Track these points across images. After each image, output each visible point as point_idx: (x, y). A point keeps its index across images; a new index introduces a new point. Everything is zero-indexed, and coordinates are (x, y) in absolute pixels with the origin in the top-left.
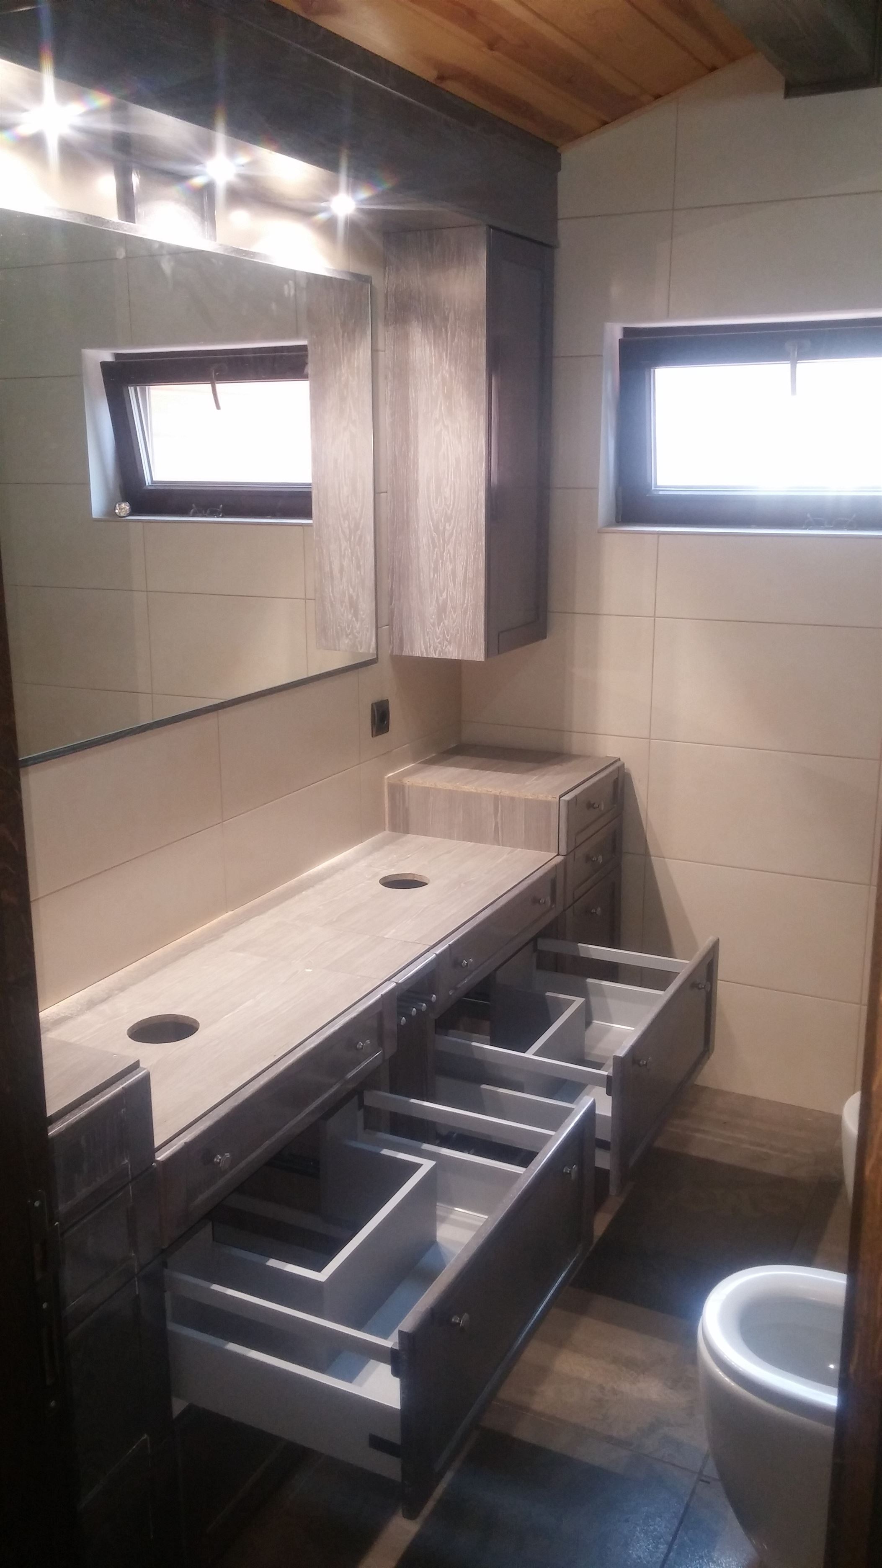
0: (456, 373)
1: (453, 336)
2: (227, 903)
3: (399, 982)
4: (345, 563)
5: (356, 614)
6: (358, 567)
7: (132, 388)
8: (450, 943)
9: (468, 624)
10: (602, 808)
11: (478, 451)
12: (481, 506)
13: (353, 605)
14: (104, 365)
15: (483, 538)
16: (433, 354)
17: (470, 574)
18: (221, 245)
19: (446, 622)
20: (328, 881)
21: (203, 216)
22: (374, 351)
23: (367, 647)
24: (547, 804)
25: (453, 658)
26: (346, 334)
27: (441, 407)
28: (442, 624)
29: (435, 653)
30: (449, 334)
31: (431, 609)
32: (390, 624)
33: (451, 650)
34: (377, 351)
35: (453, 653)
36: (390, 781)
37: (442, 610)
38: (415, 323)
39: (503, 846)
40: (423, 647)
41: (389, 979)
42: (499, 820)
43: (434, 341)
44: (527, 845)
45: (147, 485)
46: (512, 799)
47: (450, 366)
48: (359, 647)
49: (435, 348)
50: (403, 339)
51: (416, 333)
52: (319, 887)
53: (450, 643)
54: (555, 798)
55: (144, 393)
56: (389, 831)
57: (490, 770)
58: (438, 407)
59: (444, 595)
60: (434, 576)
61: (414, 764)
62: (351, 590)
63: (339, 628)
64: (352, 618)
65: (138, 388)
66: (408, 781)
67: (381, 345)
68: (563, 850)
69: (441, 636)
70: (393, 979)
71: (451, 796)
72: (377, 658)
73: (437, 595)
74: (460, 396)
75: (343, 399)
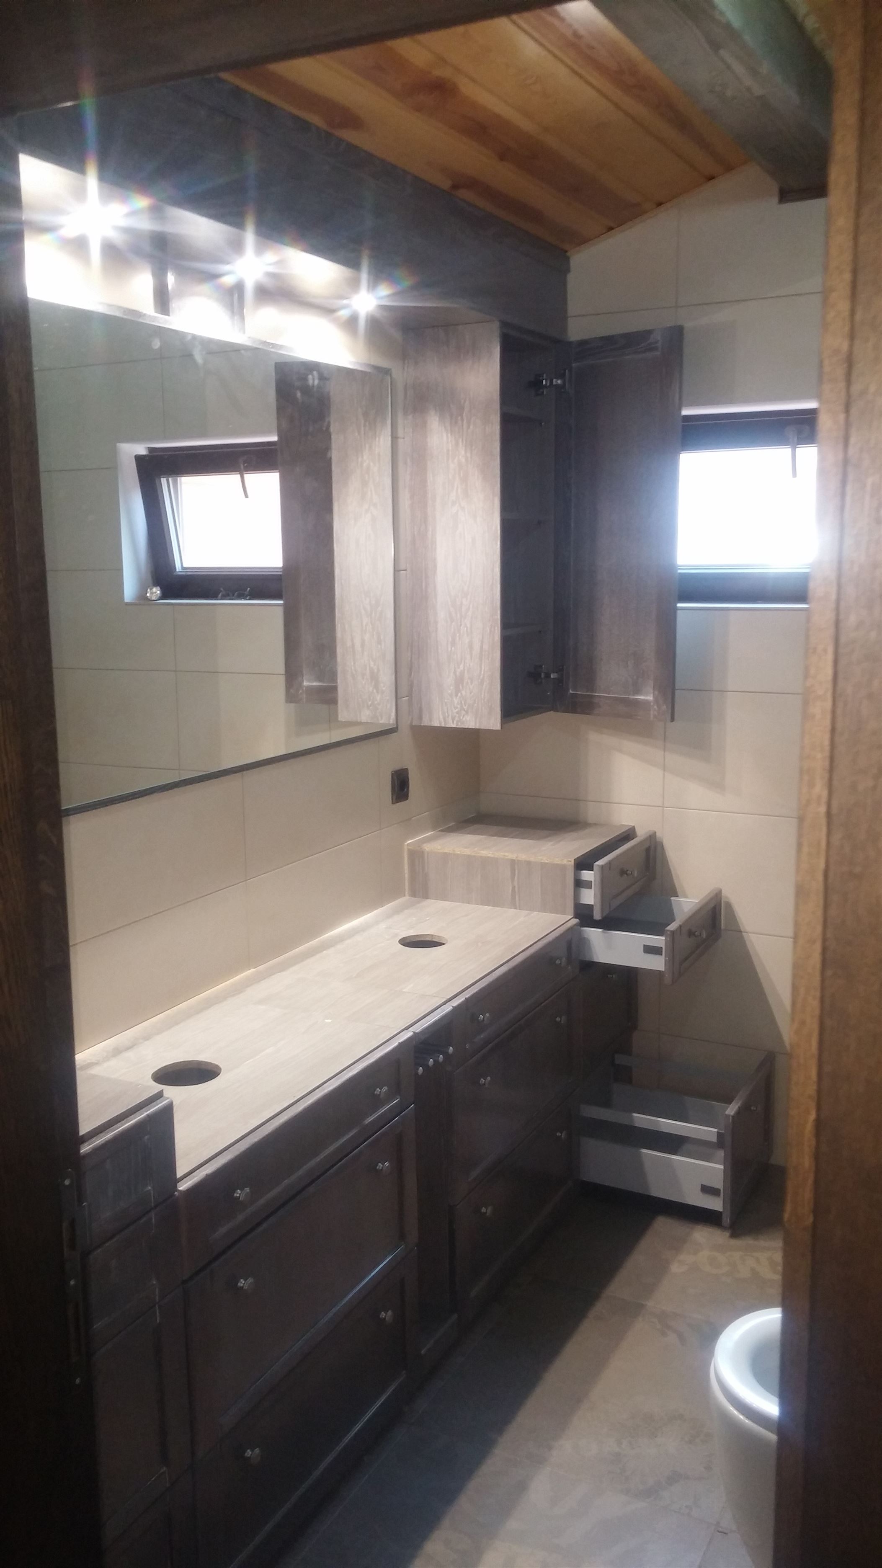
0: (471, 458)
1: (469, 424)
2: (249, 960)
3: (417, 1031)
4: (367, 637)
5: (376, 687)
6: (379, 642)
7: (165, 479)
8: (467, 997)
9: (484, 695)
10: (634, 874)
11: (493, 529)
12: (496, 582)
13: (374, 678)
14: (139, 459)
15: (499, 612)
16: (450, 440)
17: (486, 647)
18: (249, 338)
19: (464, 693)
20: (349, 941)
21: (233, 312)
22: (394, 438)
23: (386, 717)
24: (563, 868)
25: (470, 727)
26: (367, 424)
27: (457, 490)
28: (459, 694)
29: (453, 722)
30: (465, 422)
31: (449, 681)
32: (410, 695)
33: (468, 719)
34: (397, 438)
35: (470, 722)
36: (409, 848)
37: (459, 681)
38: (432, 412)
39: (520, 909)
40: (441, 717)
41: (407, 1028)
43: (451, 428)
44: (544, 908)
45: (177, 570)
46: (529, 863)
47: (466, 452)
48: (380, 718)
49: (451, 434)
50: (422, 427)
51: (434, 421)
52: (339, 947)
53: (467, 712)
54: (570, 861)
55: (175, 483)
56: (409, 896)
57: (507, 837)
58: (455, 490)
59: (462, 666)
60: (451, 648)
61: (432, 832)
62: (372, 663)
63: (360, 700)
64: (373, 690)
65: (170, 479)
66: (427, 847)
67: (400, 433)
69: (459, 706)
70: (410, 1029)
71: (470, 861)
72: (397, 727)
73: (455, 667)
74: (476, 480)
75: (364, 484)
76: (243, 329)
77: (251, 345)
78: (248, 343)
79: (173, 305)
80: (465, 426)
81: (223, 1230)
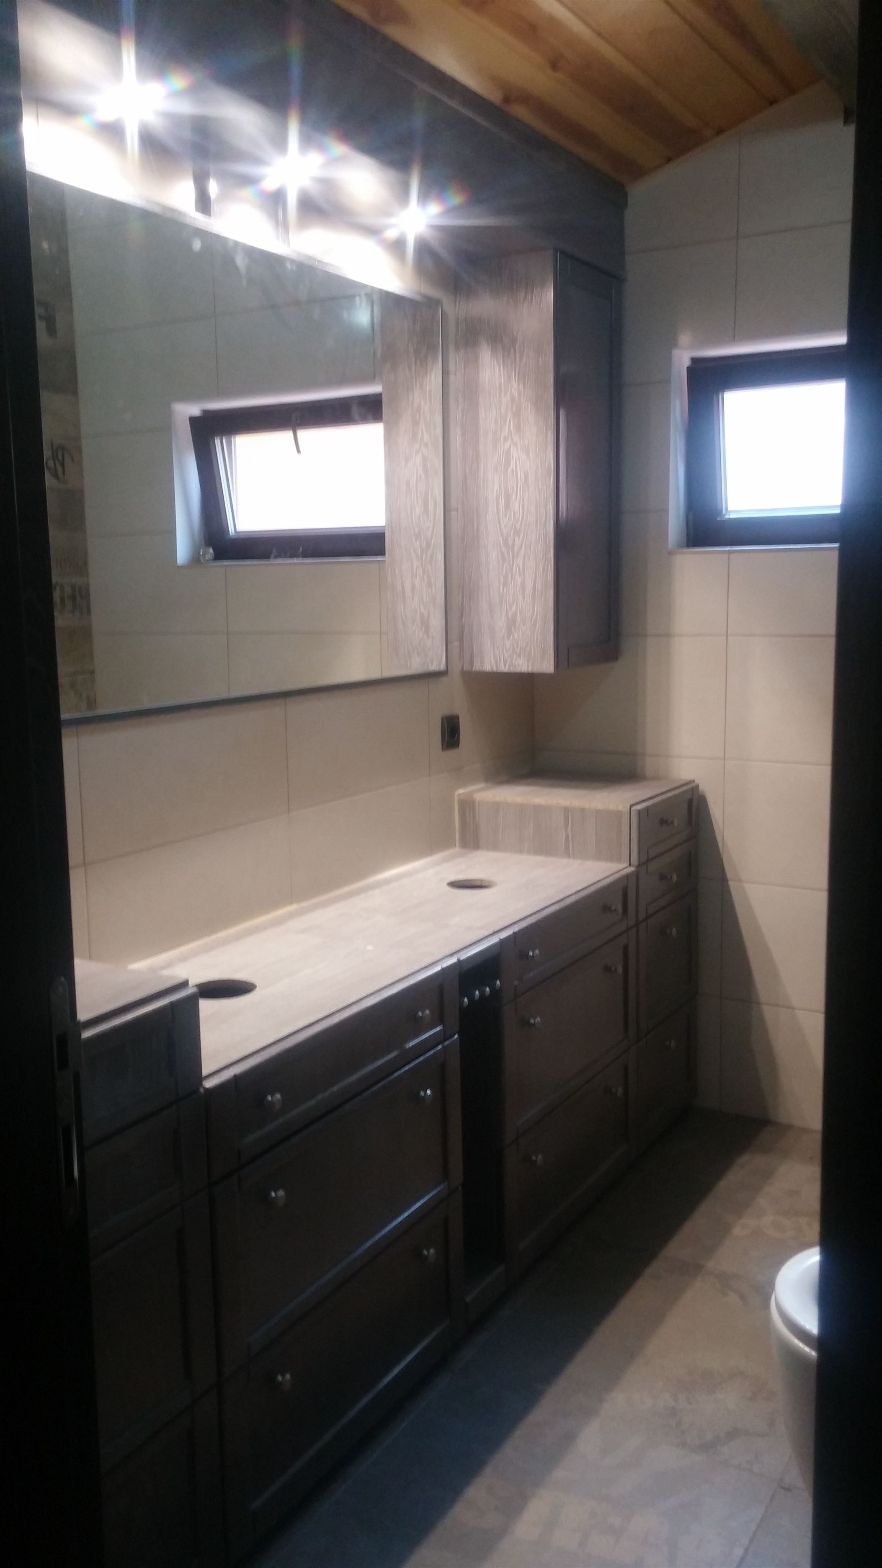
0: (524, 391)
1: (521, 357)
2: (294, 898)
3: (461, 959)
4: (417, 582)
5: (427, 632)
6: (430, 585)
7: (218, 439)
8: (515, 930)
9: (538, 636)
10: (676, 825)
11: (546, 466)
12: (549, 518)
13: (425, 624)
14: (193, 421)
16: (502, 373)
17: (539, 586)
19: (516, 635)
20: (396, 883)
21: (277, 222)
22: (445, 373)
24: (619, 814)
25: (522, 671)
26: (418, 361)
27: (510, 425)
28: (511, 637)
29: (505, 666)
30: (518, 355)
31: (501, 623)
32: (461, 639)
33: (520, 663)
34: (448, 374)
35: (522, 666)
36: (460, 798)
37: (511, 624)
38: (484, 346)
39: (573, 858)
40: (493, 662)
42: (569, 832)
43: (503, 361)
44: (598, 857)
45: (231, 534)
46: (583, 810)
47: (518, 385)
49: (504, 367)
50: (473, 361)
51: (486, 355)
52: (383, 888)
54: (626, 807)
55: (229, 443)
56: (460, 847)
57: (560, 786)
58: (507, 426)
59: (514, 608)
60: (503, 589)
61: (485, 784)
62: (422, 608)
63: (410, 645)
64: (423, 636)
65: (224, 439)
66: (479, 797)
67: (451, 367)
68: (635, 860)
69: (511, 649)
70: (453, 957)
71: (521, 808)
72: (447, 670)
73: (506, 610)
74: (529, 415)
75: (415, 423)
76: (286, 241)
78: (293, 256)
79: (214, 206)
80: (518, 358)
81: (252, 1137)
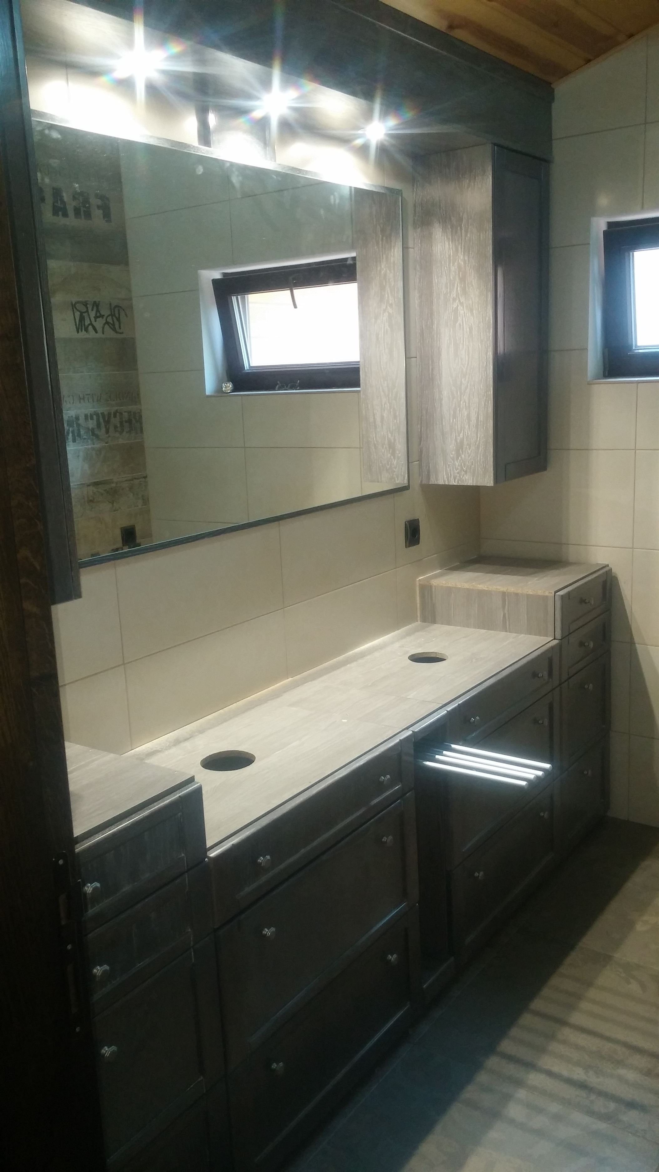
0: (469, 261)
1: (466, 232)
2: (288, 672)
3: (416, 731)
4: (385, 415)
5: (393, 454)
6: (395, 417)
7: (235, 297)
8: (459, 703)
9: (480, 457)
10: (593, 603)
11: (487, 320)
12: (489, 363)
13: (392, 446)
14: (215, 282)
15: (492, 389)
16: (451, 247)
17: (481, 418)
19: (463, 456)
20: (368, 657)
21: (263, 143)
22: (405, 249)
23: (401, 480)
24: (546, 598)
25: (468, 485)
26: (384, 238)
27: (457, 288)
28: (460, 458)
29: (455, 481)
30: (463, 231)
31: (451, 447)
32: (420, 460)
33: (467, 478)
34: (408, 248)
35: (469, 480)
36: (421, 583)
37: (460, 447)
38: (436, 225)
39: (510, 632)
40: (445, 477)
41: (407, 728)
42: (506, 612)
43: (452, 237)
44: (529, 632)
45: (246, 369)
46: (517, 594)
47: (464, 256)
48: (396, 479)
49: (452, 242)
50: (428, 238)
51: (438, 232)
52: (360, 661)
53: (466, 472)
54: (551, 593)
55: (243, 300)
56: (420, 622)
57: (500, 574)
58: (455, 289)
59: (461, 435)
60: (453, 421)
61: (440, 571)
62: (390, 435)
63: (381, 465)
64: (391, 457)
65: (239, 297)
66: (435, 582)
67: (411, 244)
68: (559, 635)
69: (459, 468)
70: (410, 729)
71: (469, 592)
72: (409, 486)
73: (456, 436)
74: (473, 279)
75: (382, 288)
76: (274, 158)
77: (281, 171)
78: (279, 169)
79: (214, 138)
80: (463, 234)
81: (247, 889)
